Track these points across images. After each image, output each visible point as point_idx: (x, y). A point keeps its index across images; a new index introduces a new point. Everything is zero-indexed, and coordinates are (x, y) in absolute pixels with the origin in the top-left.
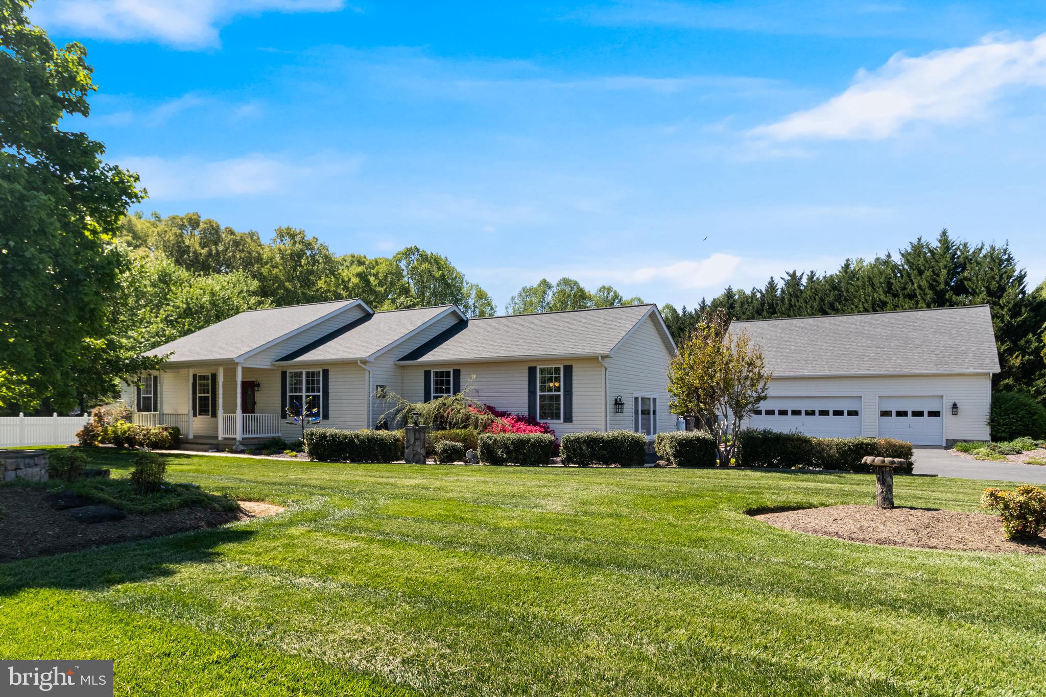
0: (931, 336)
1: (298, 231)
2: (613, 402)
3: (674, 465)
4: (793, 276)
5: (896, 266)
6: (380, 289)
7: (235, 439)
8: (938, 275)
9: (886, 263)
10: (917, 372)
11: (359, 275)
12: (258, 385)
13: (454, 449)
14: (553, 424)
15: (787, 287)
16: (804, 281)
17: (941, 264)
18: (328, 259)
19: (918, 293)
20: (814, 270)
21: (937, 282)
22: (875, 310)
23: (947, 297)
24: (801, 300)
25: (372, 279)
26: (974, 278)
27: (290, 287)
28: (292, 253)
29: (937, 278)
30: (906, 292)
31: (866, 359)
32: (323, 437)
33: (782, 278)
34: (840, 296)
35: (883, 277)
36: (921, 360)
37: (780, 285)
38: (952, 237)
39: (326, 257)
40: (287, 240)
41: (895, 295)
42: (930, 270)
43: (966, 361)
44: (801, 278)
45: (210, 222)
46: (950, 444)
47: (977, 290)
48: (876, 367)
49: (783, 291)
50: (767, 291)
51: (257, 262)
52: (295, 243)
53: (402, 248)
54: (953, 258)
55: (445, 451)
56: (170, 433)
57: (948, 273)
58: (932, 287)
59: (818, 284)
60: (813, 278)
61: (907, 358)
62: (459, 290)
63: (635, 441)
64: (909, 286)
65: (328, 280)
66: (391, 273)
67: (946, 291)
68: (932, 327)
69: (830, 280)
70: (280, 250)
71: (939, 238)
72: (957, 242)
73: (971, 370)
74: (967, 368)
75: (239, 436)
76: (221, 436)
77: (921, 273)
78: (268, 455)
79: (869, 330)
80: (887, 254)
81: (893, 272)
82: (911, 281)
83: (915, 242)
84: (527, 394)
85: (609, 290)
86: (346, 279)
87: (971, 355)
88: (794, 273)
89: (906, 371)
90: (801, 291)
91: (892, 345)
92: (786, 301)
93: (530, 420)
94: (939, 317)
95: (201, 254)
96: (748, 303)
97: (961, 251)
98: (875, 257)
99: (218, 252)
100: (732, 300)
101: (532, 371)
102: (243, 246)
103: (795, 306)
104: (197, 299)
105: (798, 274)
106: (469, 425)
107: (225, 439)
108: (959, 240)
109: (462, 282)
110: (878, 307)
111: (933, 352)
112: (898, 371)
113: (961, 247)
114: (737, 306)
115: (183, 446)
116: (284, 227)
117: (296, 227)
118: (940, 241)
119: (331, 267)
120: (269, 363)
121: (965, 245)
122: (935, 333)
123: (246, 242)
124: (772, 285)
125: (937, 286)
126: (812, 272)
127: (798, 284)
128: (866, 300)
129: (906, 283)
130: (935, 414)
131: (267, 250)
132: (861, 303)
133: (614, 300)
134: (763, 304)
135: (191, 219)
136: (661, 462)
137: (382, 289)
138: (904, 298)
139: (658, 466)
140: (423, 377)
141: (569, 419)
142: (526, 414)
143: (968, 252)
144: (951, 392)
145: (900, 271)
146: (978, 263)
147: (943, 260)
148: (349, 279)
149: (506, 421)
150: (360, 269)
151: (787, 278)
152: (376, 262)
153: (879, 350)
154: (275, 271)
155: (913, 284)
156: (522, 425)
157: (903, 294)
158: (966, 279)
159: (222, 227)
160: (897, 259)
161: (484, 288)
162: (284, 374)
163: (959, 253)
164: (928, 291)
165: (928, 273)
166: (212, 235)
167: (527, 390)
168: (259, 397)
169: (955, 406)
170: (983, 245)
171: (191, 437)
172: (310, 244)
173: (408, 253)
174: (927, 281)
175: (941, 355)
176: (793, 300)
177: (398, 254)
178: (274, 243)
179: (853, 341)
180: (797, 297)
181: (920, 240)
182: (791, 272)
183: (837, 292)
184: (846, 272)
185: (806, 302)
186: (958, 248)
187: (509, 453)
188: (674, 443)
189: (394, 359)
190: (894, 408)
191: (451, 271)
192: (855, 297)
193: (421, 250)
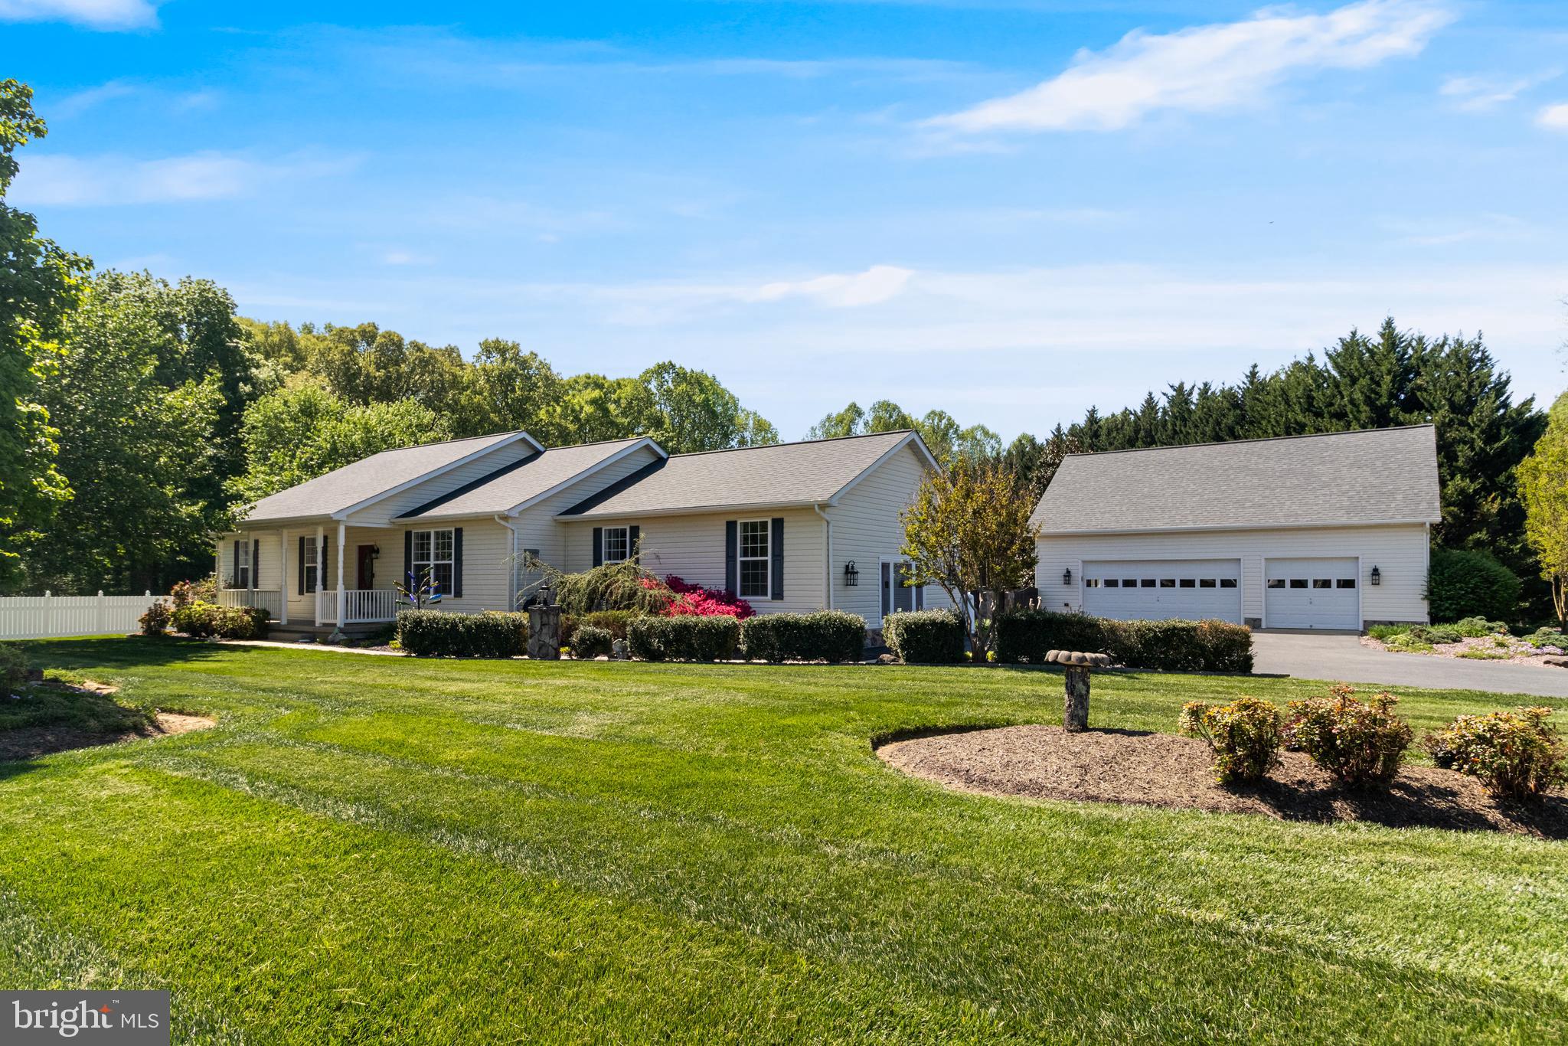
0: (1345, 470)
1: (510, 344)
2: (843, 570)
3: (902, 661)
4: (1180, 389)
5: (1320, 374)
6: (624, 420)
7: (335, 625)
8: (1378, 384)
9: (1305, 369)
10: (1319, 523)
11: (593, 402)
12: (377, 551)
13: (595, 638)
14: (753, 601)
15: (1171, 406)
16: (1195, 398)
17: (1383, 369)
18: (550, 381)
19: (1348, 410)
20: (1209, 381)
21: (1377, 393)
22: (1288, 434)
23: (1391, 415)
24: (1189, 424)
25: (612, 407)
26: (1431, 388)
27: (497, 419)
28: (500, 375)
29: (1378, 389)
30: (1332, 409)
31: (1248, 504)
32: (418, 622)
33: (1164, 394)
34: (1244, 416)
35: (1301, 389)
36: (1327, 505)
37: (1162, 402)
38: (1401, 328)
39: (547, 378)
40: (496, 358)
41: (1319, 414)
42: (1368, 377)
43: (1393, 505)
44: (1190, 393)
45: (389, 335)
46: (1367, 628)
47: (1435, 405)
48: (1262, 517)
49: (1165, 412)
50: (1142, 412)
51: (452, 387)
52: (504, 360)
53: (651, 365)
54: (1401, 359)
55: (582, 640)
56: (253, 617)
57: (1393, 381)
58: (1369, 401)
59: (1213, 401)
60: (1207, 393)
61: (1306, 504)
62: (731, 419)
63: (845, 626)
64: (1338, 401)
65: (550, 409)
66: (637, 399)
67: (1389, 406)
68: (1347, 458)
69: (1229, 395)
70: (484, 370)
71: (1381, 330)
72: (1407, 337)
73: (1399, 519)
74: (1392, 517)
75: (340, 622)
76: (318, 622)
77: (1354, 381)
78: (366, 647)
79: (1256, 463)
80: (1308, 355)
81: (1315, 381)
82: (1340, 393)
83: (1348, 337)
84: (724, 560)
85: (941, 416)
86: (577, 408)
87: (1399, 497)
88: (1181, 385)
89: (1303, 522)
90: (1190, 411)
91: (1288, 484)
92: (1169, 426)
93: (727, 598)
94: (1361, 443)
95: (375, 378)
96: (1117, 430)
97: (1413, 348)
98: (1292, 361)
99: (399, 376)
100: (1095, 427)
101: (731, 526)
102: (433, 366)
103: (1181, 432)
104: (346, 436)
105: (1187, 387)
106: (634, 604)
107: (325, 625)
108: (1410, 333)
109: (736, 409)
110: (1295, 429)
111: (1344, 494)
112: (1291, 522)
113: (1414, 343)
114: (1104, 432)
115: (270, 635)
116: (492, 338)
117: (508, 338)
118: (1382, 335)
119: (555, 391)
120: (387, 521)
121: (1420, 340)
122: (1352, 466)
123: (436, 361)
124: (1150, 403)
125: (1378, 399)
126: (1205, 385)
127: (1187, 402)
128: (1277, 422)
129: (1334, 396)
130: (1348, 584)
131: (469, 370)
132: (1269, 427)
133: (948, 430)
134: (1137, 431)
135: (364, 331)
136: (886, 657)
137: (626, 421)
138: (1330, 418)
139: (882, 663)
140: (591, 538)
141: (778, 595)
142: (723, 588)
143: (1425, 349)
144: (1371, 551)
145: (1325, 380)
146: (1438, 366)
147: (1386, 363)
148: (582, 408)
149: (690, 599)
150: (597, 393)
151: (1171, 393)
152: (619, 384)
153: (1268, 492)
154: (477, 399)
155: (1342, 397)
156: (711, 604)
157: (1329, 412)
158: (1420, 388)
159: (406, 342)
160: (1322, 362)
161: (764, 416)
162: (408, 534)
163: (1410, 351)
164: (1364, 408)
165: (1364, 382)
166: (392, 350)
167: (724, 554)
168: (378, 567)
169: (1376, 572)
170: (1446, 339)
171: (284, 622)
172: (525, 362)
173: (661, 369)
174: (1362, 392)
175: (1357, 497)
176: (1178, 423)
177: (646, 372)
178: (477, 361)
179: (1232, 481)
180: (1184, 420)
181: (1354, 334)
182: (1177, 385)
183: (1238, 412)
184: (1252, 383)
185: (1196, 426)
186: (1410, 344)
187: (668, 644)
188: (901, 630)
189: (552, 513)
190: (1289, 574)
191: (719, 394)
192: (1263, 418)
193: (678, 366)
